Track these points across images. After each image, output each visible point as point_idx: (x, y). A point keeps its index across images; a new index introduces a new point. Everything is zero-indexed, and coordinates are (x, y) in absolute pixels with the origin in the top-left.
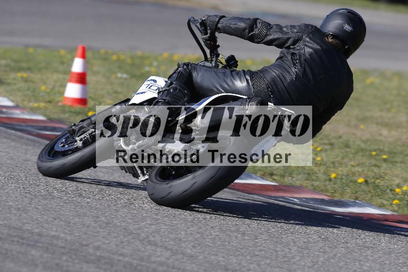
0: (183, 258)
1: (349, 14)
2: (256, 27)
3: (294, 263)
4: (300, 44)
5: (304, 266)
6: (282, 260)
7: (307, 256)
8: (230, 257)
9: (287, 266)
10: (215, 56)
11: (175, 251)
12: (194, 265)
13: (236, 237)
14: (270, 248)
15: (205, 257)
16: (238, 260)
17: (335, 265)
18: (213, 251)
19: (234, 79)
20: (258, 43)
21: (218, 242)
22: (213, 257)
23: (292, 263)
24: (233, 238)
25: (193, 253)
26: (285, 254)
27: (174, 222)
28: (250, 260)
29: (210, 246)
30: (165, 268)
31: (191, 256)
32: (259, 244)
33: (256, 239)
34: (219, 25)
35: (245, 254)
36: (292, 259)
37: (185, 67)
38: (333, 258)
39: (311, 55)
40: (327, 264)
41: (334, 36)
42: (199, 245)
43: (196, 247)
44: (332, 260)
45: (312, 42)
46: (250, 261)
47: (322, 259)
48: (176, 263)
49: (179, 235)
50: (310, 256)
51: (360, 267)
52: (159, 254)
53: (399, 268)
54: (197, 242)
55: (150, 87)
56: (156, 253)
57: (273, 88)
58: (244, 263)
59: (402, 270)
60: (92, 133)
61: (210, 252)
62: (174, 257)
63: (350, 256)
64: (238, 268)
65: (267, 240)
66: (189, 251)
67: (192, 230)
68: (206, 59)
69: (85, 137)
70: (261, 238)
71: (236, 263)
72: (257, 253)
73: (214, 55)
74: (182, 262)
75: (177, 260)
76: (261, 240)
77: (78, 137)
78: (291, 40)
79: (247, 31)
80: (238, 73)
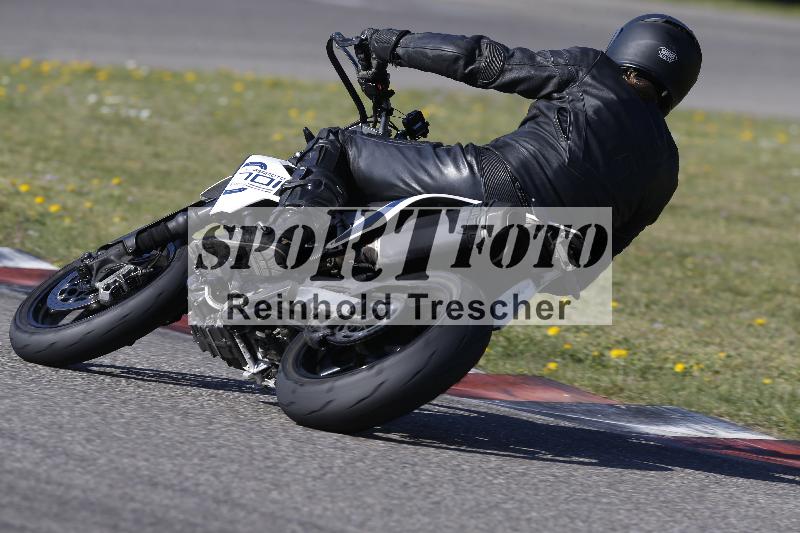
0: (66, 464)
1: (667, 25)
2: (481, 55)
3: (286, 471)
4: (574, 89)
5: (305, 476)
6: (262, 465)
7: (311, 457)
8: (161, 460)
9: (271, 476)
10: (384, 114)
11: (51, 449)
12: (88, 477)
13: (171, 421)
14: (237, 442)
15: (111, 461)
16: (175, 465)
17: (366, 474)
18: (126, 448)
19: (442, 163)
20: (485, 86)
21: (136, 431)
22: (126, 460)
23: (282, 470)
24: (165, 422)
25: (87, 453)
26: (268, 453)
27: (47, 392)
28: (201, 465)
29: (120, 439)
30: (32, 483)
31: (83, 459)
32: (216, 434)
33: (211, 423)
34: (400, 51)
35: (189, 453)
36: (280, 462)
37: (332, 137)
38: (361, 460)
39: (597, 111)
40: (349, 470)
41: (641, 72)
42: (99, 437)
43: (93, 441)
44: (359, 464)
45: (598, 85)
46: (199, 468)
47: (339, 461)
48: (55, 474)
49: (59, 417)
50: (316, 455)
51: (414, 478)
52: (19, 455)
53: (490, 478)
54: (94, 431)
55: (255, 178)
56: (14, 453)
57: (524, 181)
58: (188, 472)
59: (495, 482)
60: (130, 272)
61: (120, 449)
62: (48, 461)
63: (394, 456)
64: (175, 482)
65: (232, 425)
66: (79, 449)
67: (83, 408)
68: (364, 119)
69: (116, 281)
71: (172, 471)
72: (212, 452)
73: (380, 112)
74: (65, 471)
75: (56, 466)
76: (219, 425)
77: (101, 281)
78: (555, 81)
79: (461, 63)
80: (449, 151)
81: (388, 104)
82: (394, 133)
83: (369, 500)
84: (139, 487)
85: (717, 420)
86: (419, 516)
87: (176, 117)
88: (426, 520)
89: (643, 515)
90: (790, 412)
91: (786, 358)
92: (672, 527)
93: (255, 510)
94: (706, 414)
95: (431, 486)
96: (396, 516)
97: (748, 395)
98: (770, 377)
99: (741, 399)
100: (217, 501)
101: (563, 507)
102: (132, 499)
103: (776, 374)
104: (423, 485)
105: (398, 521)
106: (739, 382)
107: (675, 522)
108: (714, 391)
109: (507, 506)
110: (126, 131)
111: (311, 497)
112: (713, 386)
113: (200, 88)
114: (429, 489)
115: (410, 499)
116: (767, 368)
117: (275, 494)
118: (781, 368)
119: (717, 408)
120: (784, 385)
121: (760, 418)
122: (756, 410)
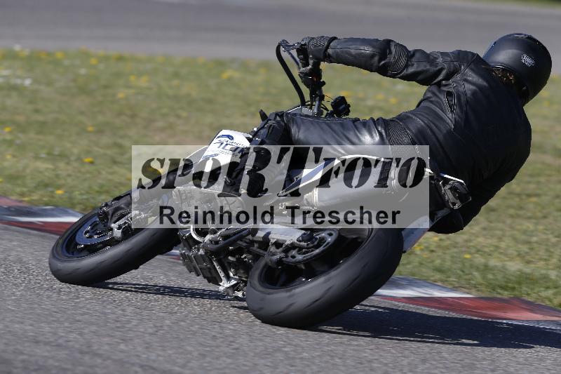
1: (529, 41)
2: (390, 53)
3: (130, 330)
4: (458, 77)
5: (144, 333)
6: (113, 326)
9: (120, 333)
10: (317, 99)
16: (51, 328)
17: (187, 330)
18: (16, 317)
19: (361, 134)
20: (393, 76)
22: (17, 326)
23: (127, 329)
26: (117, 318)
28: (70, 327)
32: (81, 305)
34: (330, 51)
35: (62, 320)
36: (126, 324)
37: (278, 118)
38: (183, 321)
39: (474, 93)
40: (175, 328)
44: (182, 323)
46: (69, 330)
47: (168, 322)
51: (221, 331)
58: (61, 333)
61: (13, 318)
68: (303, 103)
69: (125, 223)
70: (82, 297)
71: (49, 332)
72: (77, 318)
73: (315, 97)
77: (115, 223)
78: (444, 72)
79: (376, 59)
80: (365, 124)
81: (321, 92)
82: (325, 112)
83: (189, 348)
84: (27, 344)
85: (433, 284)
86: (224, 359)
87: (49, 83)
88: (229, 361)
89: (382, 353)
90: (484, 278)
91: (481, 240)
92: (403, 360)
93: (109, 358)
94: (425, 281)
95: (233, 337)
96: (208, 359)
97: (454, 266)
98: (470, 254)
99: (449, 270)
100: (81, 352)
101: (326, 348)
102: (22, 353)
103: (473, 250)
104: (227, 336)
105: (209, 362)
106: (448, 257)
107: (404, 357)
108: (430, 265)
109: (286, 349)
110: (14, 94)
111: (148, 347)
112: (429, 260)
113: (67, 62)
114: (231, 339)
115: (218, 347)
116: (468, 247)
117: (122, 347)
118: (479, 247)
119: (433, 276)
120: (480, 259)
121: (463, 282)
122: (460, 277)
